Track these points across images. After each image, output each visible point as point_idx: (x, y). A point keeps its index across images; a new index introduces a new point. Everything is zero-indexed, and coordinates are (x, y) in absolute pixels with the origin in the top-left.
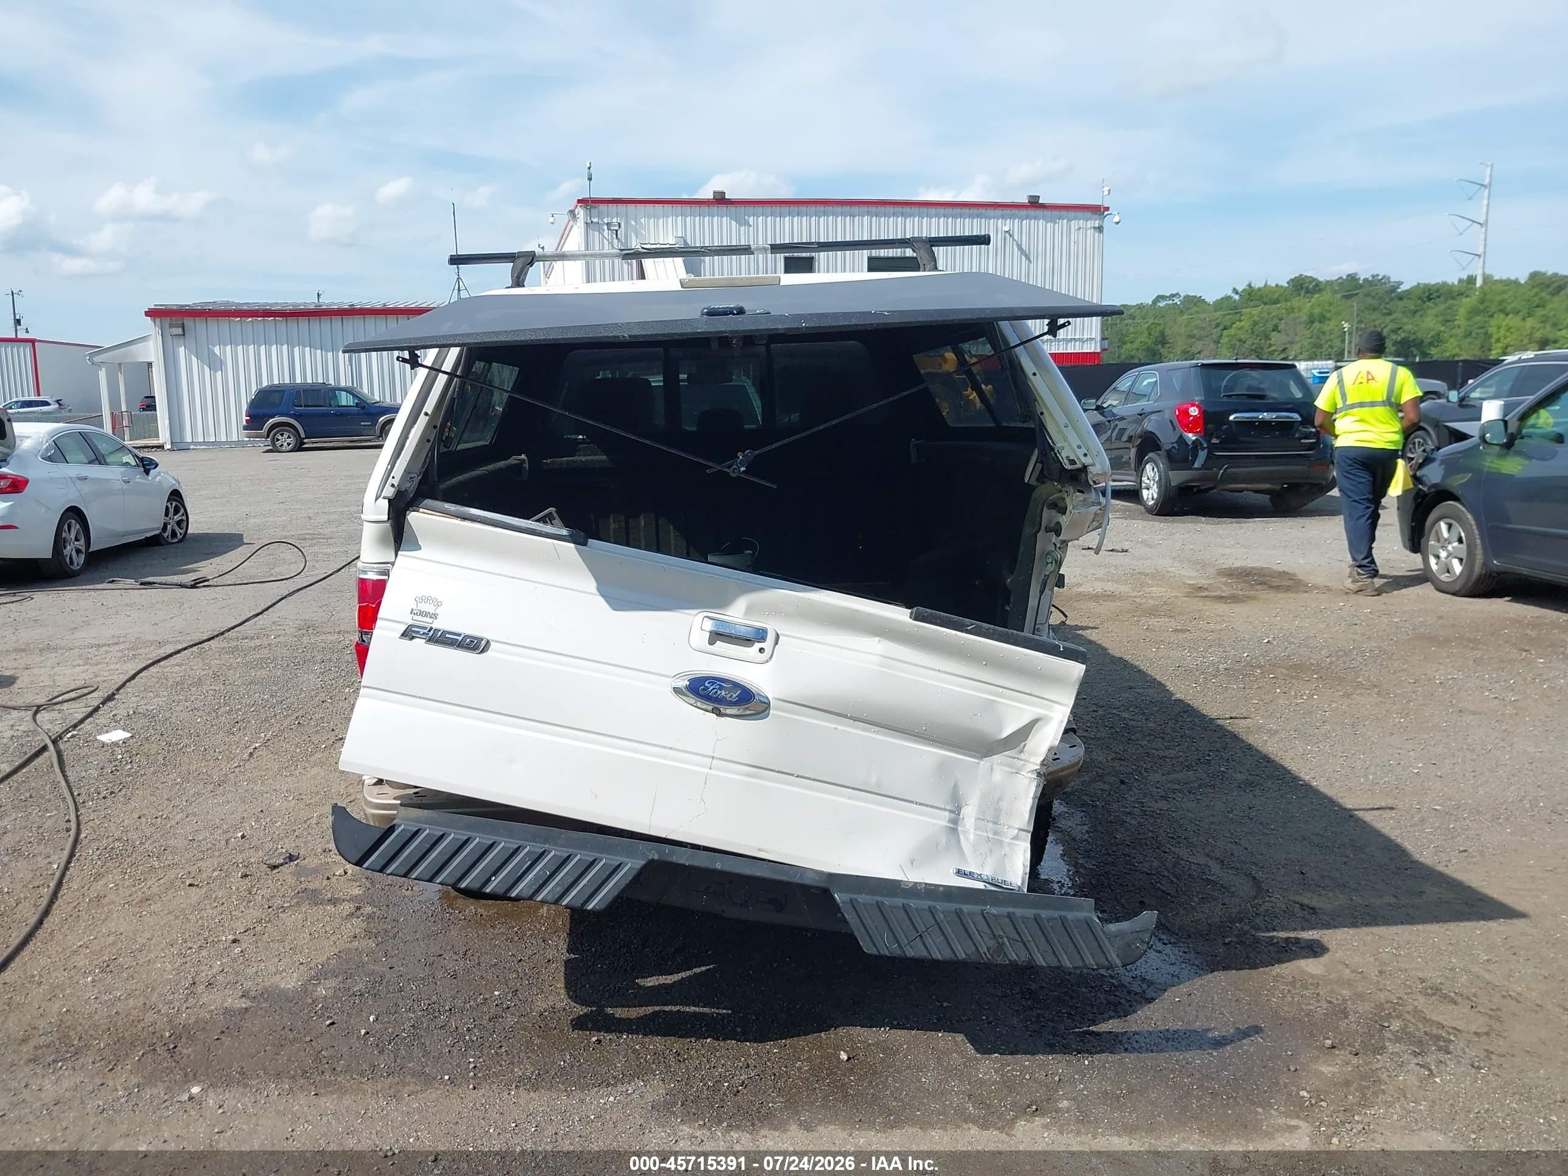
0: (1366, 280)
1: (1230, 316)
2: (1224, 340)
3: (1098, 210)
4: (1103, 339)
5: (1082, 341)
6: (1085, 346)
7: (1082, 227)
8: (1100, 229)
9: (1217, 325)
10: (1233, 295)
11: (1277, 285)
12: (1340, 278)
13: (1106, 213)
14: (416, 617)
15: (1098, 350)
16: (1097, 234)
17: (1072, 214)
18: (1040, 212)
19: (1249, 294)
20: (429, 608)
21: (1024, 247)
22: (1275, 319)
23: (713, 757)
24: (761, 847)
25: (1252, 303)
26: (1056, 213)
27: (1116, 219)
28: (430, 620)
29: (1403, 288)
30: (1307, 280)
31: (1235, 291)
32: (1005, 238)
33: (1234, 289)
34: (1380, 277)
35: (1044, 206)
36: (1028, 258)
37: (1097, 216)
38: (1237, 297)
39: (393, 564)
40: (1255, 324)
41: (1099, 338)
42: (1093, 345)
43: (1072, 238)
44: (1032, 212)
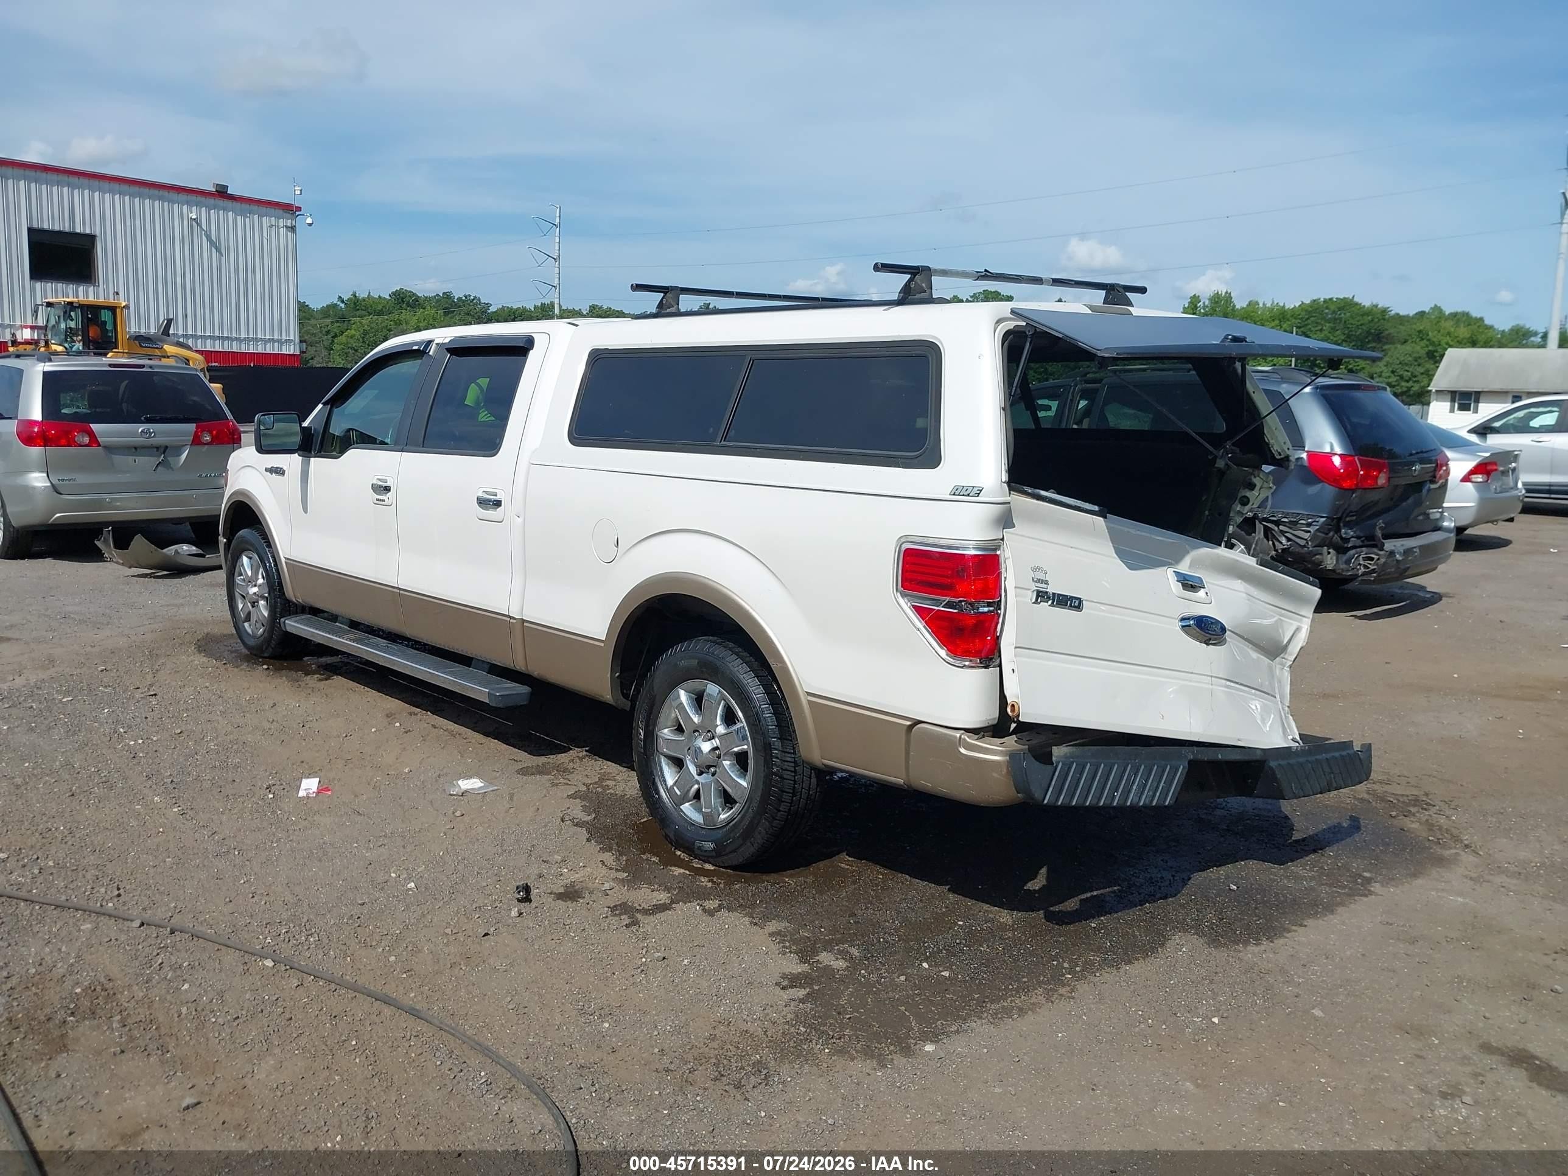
0: (459, 299)
1: (338, 324)
2: (336, 347)
3: (290, 209)
4: (301, 341)
5: (280, 342)
6: (284, 347)
7: (272, 225)
8: (293, 229)
9: (328, 332)
10: (339, 303)
11: (380, 297)
12: (438, 295)
13: (297, 213)
14: (1037, 585)
15: (298, 353)
16: (289, 234)
17: (263, 209)
18: (229, 203)
19: (355, 304)
20: (1041, 576)
21: (213, 238)
22: (385, 330)
23: (1212, 676)
24: (1239, 737)
25: (358, 313)
26: (245, 206)
27: (309, 220)
28: (1045, 586)
29: (492, 309)
30: (408, 294)
31: (341, 299)
32: (192, 226)
33: (340, 297)
34: (472, 298)
35: (233, 198)
36: (218, 250)
37: (289, 215)
38: (343, 305)
39: (1002, 539)
40: (365, 333)
41: (297, 341)
42: (292, 347)
43: (265, 235)
44: (220, 202)
